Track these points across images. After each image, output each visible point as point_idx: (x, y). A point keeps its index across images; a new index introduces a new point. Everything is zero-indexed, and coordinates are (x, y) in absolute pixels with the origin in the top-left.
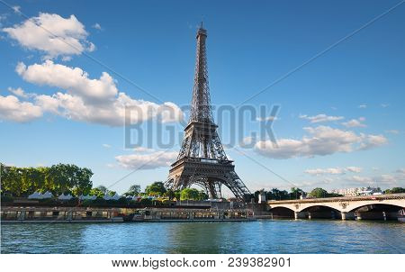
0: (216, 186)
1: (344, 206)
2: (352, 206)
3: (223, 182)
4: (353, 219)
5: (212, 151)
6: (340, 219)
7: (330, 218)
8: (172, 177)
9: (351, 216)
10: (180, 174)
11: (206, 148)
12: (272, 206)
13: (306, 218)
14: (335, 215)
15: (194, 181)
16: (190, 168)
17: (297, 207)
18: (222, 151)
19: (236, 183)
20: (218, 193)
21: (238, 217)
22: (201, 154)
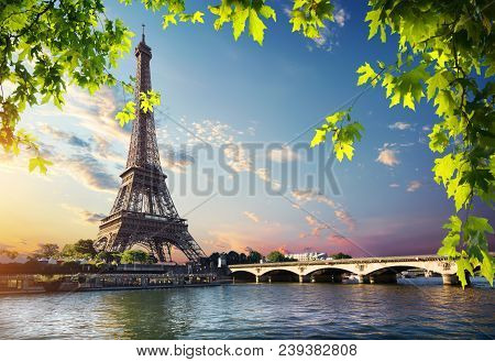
0: (165, 247)
1: (302, 270)
2: (309, 270)
3: (174, 243)
4: (309, 281)
5: (159, 206)
6: (298, 281)
7: (287, 281)
8: (104, 235)
9: (307, 279)
10: (116, 231)
11: (150, 201)
12: (233, 270)
13: (267, 281)
14: (293, 277)
15: (135, 241)
16: (131, 225)
17: (257, 271)
18: (173, 206)
19: (190, 245)
20: (167, 256)
21: (201, 282)
22: (144, 208)
